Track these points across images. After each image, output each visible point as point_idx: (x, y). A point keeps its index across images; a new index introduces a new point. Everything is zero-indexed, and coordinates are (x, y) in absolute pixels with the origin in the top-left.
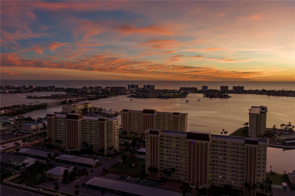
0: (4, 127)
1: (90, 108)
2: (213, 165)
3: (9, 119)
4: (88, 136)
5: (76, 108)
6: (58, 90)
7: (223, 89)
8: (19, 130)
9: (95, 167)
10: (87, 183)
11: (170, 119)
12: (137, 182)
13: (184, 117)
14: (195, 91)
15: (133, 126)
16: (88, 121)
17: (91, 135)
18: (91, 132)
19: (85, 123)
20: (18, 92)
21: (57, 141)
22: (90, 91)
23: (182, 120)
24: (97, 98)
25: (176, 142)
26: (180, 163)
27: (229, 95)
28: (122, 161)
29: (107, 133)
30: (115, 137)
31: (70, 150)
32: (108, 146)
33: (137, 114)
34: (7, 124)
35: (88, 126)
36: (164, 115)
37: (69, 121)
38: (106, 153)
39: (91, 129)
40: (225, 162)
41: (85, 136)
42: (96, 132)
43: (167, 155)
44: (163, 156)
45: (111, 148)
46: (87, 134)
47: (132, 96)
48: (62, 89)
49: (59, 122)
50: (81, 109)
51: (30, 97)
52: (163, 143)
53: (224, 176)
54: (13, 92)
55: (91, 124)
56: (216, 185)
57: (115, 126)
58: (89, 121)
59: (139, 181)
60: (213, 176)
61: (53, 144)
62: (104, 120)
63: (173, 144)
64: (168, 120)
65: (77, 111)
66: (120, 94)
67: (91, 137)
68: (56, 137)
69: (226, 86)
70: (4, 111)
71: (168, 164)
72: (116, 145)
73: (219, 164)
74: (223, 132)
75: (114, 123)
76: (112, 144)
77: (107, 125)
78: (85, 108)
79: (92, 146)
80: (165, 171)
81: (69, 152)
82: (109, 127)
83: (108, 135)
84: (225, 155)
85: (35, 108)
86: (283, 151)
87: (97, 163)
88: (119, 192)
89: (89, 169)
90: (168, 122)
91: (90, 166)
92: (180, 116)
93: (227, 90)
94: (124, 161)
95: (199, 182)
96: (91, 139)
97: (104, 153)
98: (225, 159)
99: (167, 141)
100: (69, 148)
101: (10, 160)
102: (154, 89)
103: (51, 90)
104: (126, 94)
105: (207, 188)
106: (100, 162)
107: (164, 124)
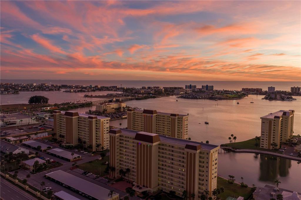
0: (38, 121)
1: (123, 107)
2: (163, 169)
3: (44, 115)
5: (108, 106)
6: (117, 89)
7: (294, 91)
8: (45, 124)
9: (72, 162)
10: (46, 175)
11: (169, 120)
12: (94, 179)
13: (182, 118)
14: (258, 92)
15: (137, 126)
17: (84, 132)
18: (85, 129)
19: (81, 121)
20: (81, 91)
21: (61, 136)
22: (143, 91)
23: (180, 122)
24: (146, 98)
25: (133, 143)
27: (294, 97)
28: (100, 158)
29: (96, 131)
30: (104, 135)
31: (65, 145)
32: (97, 143)
33: (140, 114)
34: (42, 119)
35: (83, 123)
36: (164, 116)
37: (67, 117)
38: (94, 150)
39: (85, 126)
40: (172, 167)
41: (81, 133)
43: (126, 155)
44: (123, 156)
45: (98, 146)
46: (82, 130)
47: (182, 97)
48: (123, 89)
49: (63, 119)
50: (114, 108)
51: (86, 96)
52: (123, 143)
53: (172, 182)
54: (77, 91)
55: (85, 121)
56: (165, 191)
57: (104, 125)
59: (96, 178)
60: (162, 181)
61: (57, 139)
62: (92, 118)
63: (130, 145)
64: (168, 121)
65: (109, 109)
66: (172, 95)
67: (85, 134)
68: (60, 133)
69: (298, 87)
70: (51, 107)
71: (127, 164)
72: (104, 143)
73: (168, 168)
74: (231, 137)
75: (103, 122)
76: (100, 142)
77: (96, 123)
78: (119, 107)
79: (85, 142)
80: (121, 171)
81: (65, 147)
82: (98, 125)
83: (97, 132)
84: (172, 159)
85: (80, 106)
86: (298, 163)
87: (75, 158)
88: (67, 186)
89: (65, 163)
90: (168, 124)
91: (68, 160)
92: (178, 118)
93: (298, 92)
94: (103, 159)
95: (145, 186)
96: (85, 136)
97: (92, 150)
98: (172, 163)
99: (126, 141)
100: (66, 142)
101: (6, 149)
102: (212, 90)
103: (111, 90)
104: (179, 94)
105: (152, 192)
106: (79, 157)
107: (164, 125)
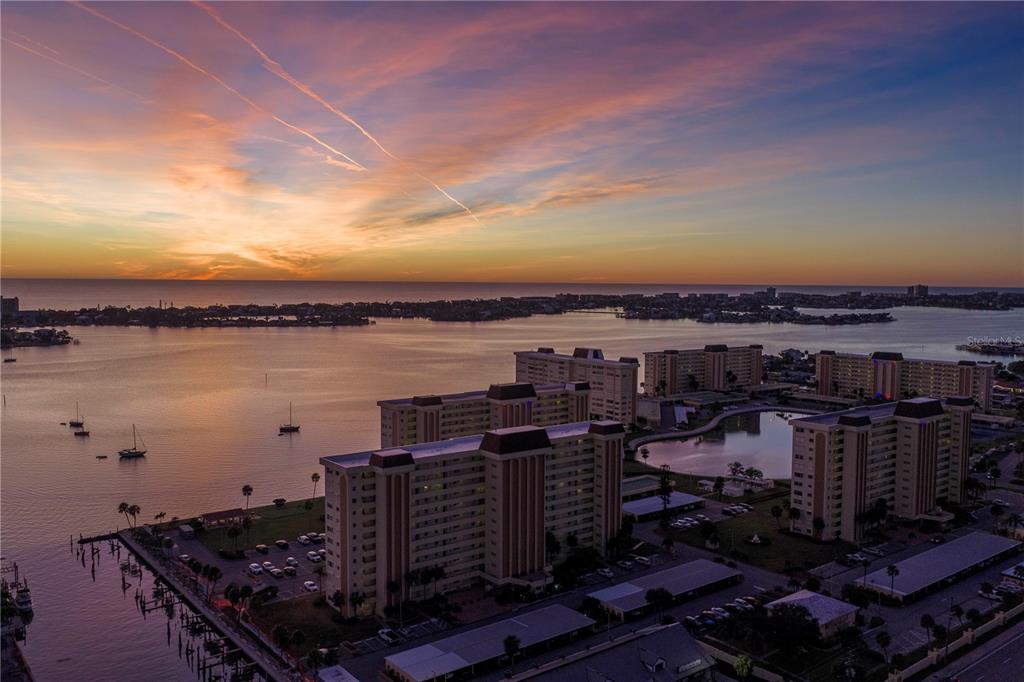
33: (458, 407)
90: (551, 418)
101: (660, 668)
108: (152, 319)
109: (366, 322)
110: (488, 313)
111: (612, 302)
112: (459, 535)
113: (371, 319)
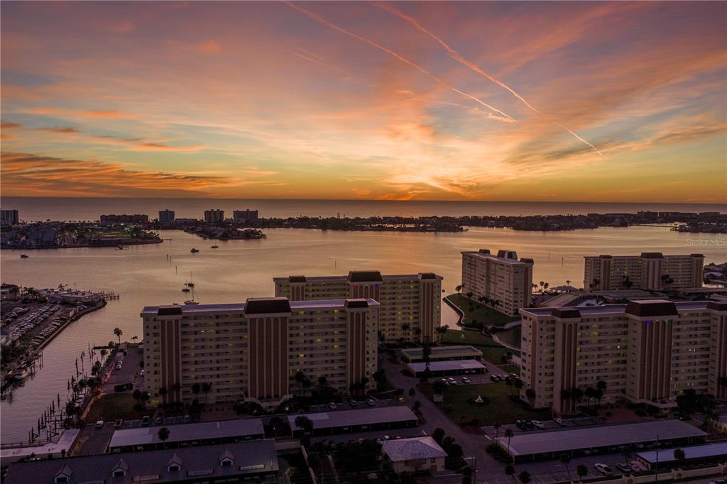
4: (302, 355)
7: (212, 218)
10: (515, 454)
11: (407, 290)
16: (302, 312)
18: (312, 342)
21: (196, 388)
25: (599, 328)
26: (606, 369)
27: (262, 231)
28: (442, 398)
33: (324, 285)
35: (302, 327)
37: (255, 319)
39: (311, 334)
42: (326, 340)
46: (298, 349)
49: (196, 329)
55: (312, 320)
58: (305, 313)
61: (181, 400)
63: (593, 334)
64: (405, 293)
67: (311, 356)
69: (218, 210)
79: (323, 380)
80: (590, 392)
96: (312, 363)
107: (394, 304)
108: (325, 225)
109: (461, 230)
110: (556, 225)
111: (666, 218)
112: (230, 365)
113: (464, 228)
